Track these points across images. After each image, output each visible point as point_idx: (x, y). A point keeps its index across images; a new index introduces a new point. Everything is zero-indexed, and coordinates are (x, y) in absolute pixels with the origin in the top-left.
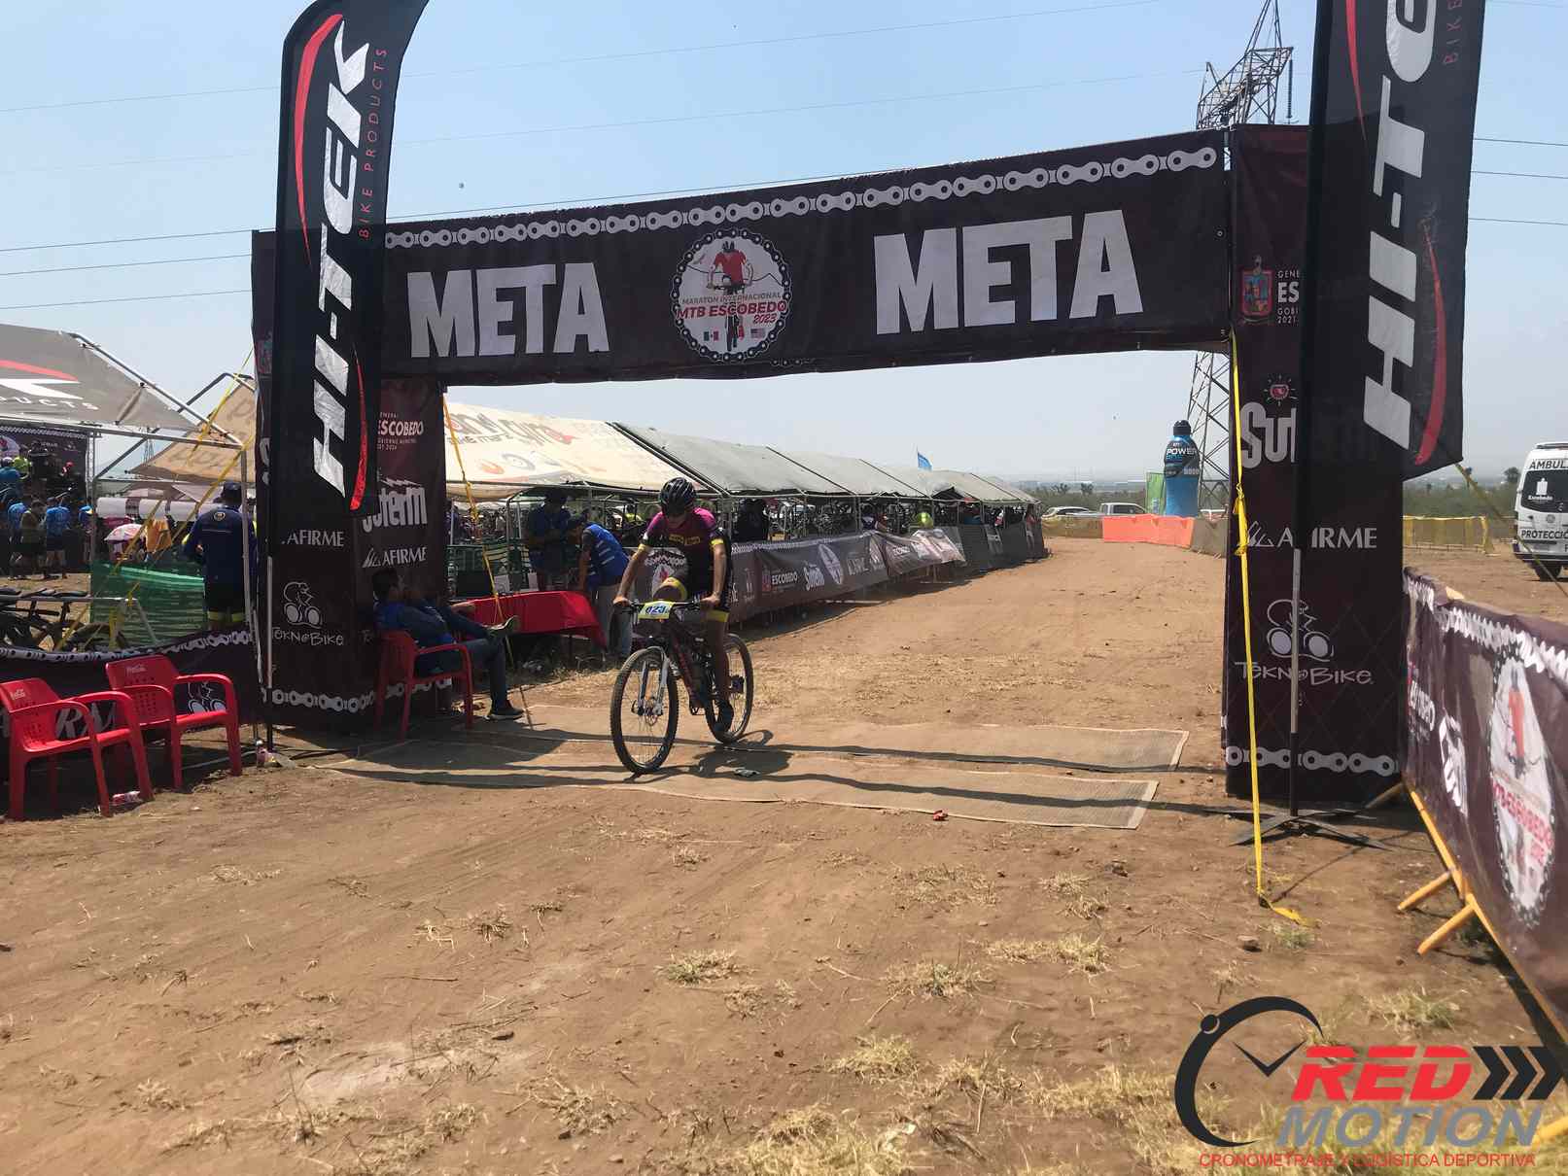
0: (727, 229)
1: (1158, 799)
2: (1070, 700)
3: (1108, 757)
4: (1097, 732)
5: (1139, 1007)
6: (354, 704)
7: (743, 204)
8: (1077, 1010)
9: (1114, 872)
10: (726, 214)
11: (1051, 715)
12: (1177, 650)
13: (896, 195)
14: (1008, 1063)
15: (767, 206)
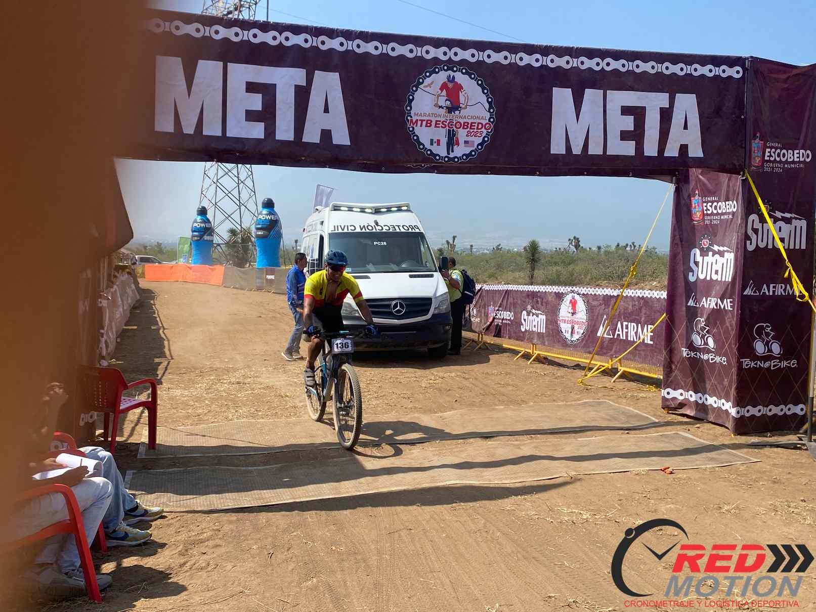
0: (450, 65)
7: (464, 49)
10: (451, 54)
13: (568, 63)
15: (481, 53)
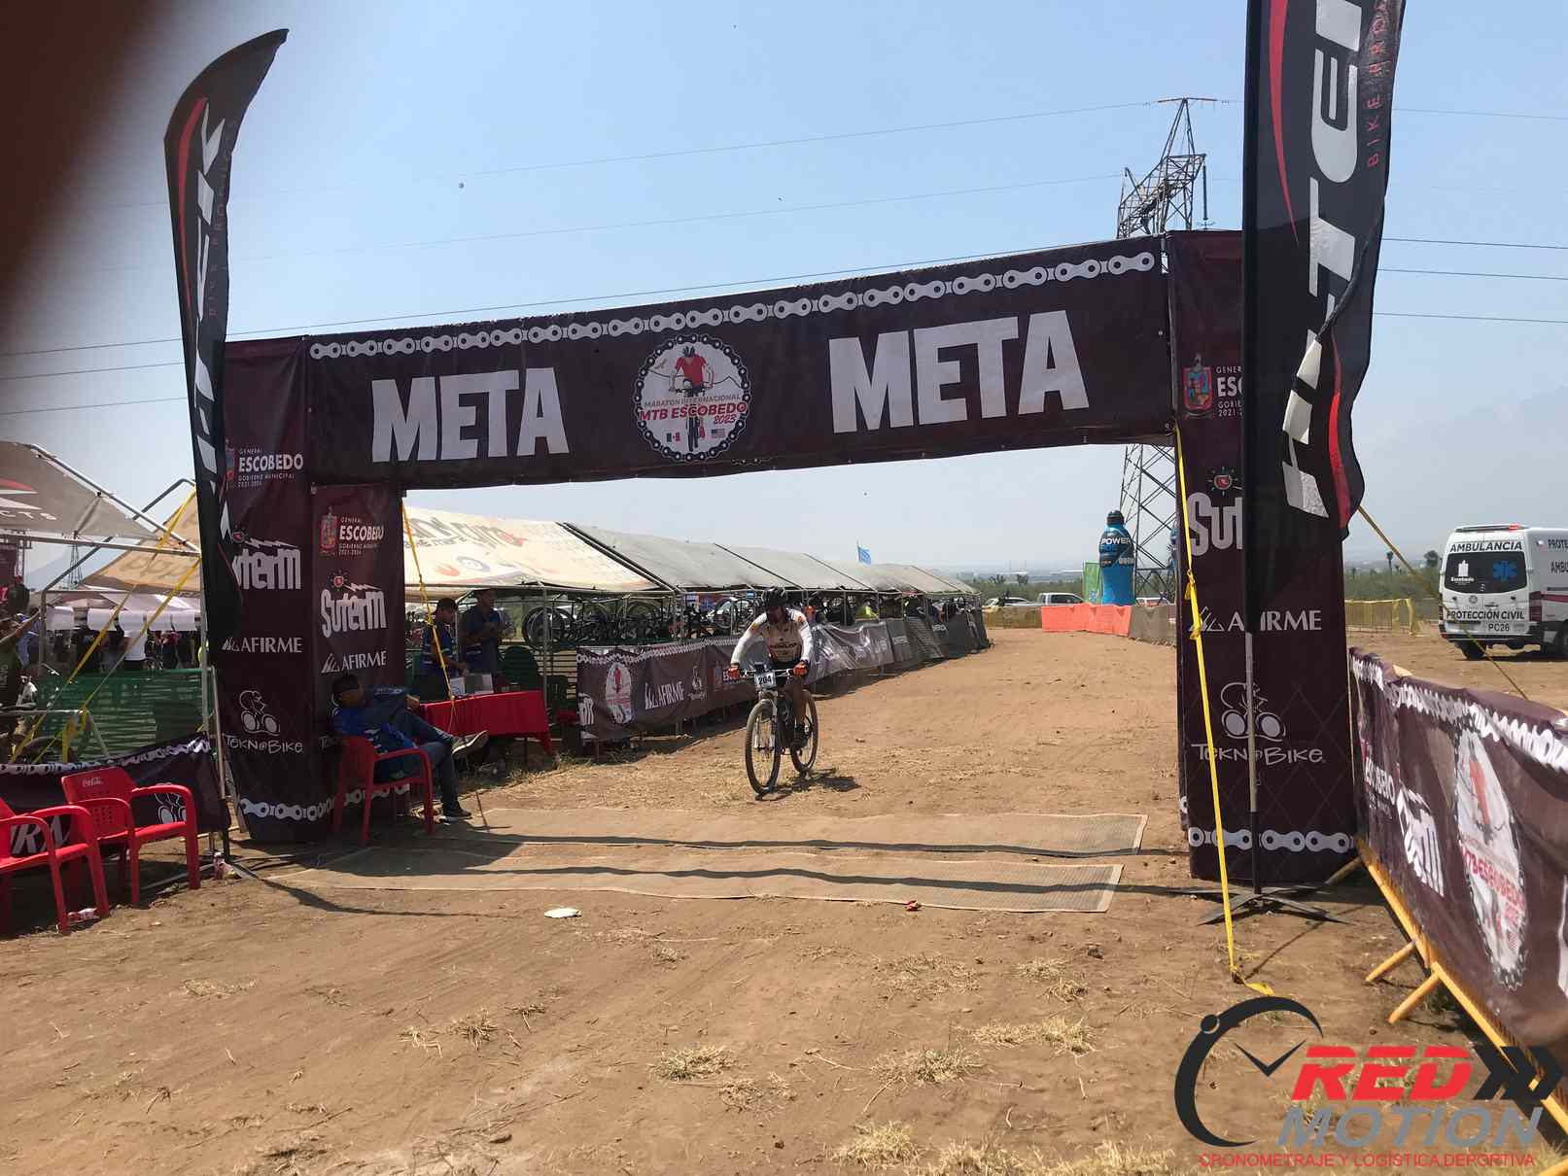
1: (1124, 882)
2: (1028, 787)
3: (1072, 843)
4: (1059, 818)
5: (1127, 1085)
6: (311, 813)
7: (703, 311)
8: (1068, 1090)
9: (1089, 954)
10: (686, 320)
11: (1011, 804)
12: (1125, 737)
13: (850, 301)
14: (1006, 1145)
15: (726, 313)
